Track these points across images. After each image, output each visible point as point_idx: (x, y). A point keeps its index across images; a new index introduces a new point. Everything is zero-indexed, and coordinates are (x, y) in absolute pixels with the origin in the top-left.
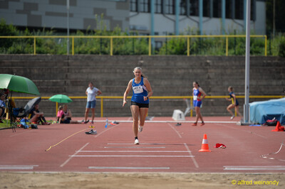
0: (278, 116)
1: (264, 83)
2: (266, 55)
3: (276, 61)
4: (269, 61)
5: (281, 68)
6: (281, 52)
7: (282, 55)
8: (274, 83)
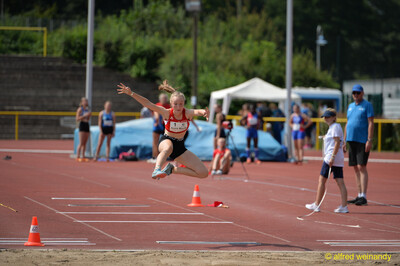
0: (134, 148)
1: (46, 93)
2: (45, 55)
3: (59, 64)
4: (51, 64)
5: (68, 73)
6: (65, 51)
7: (67, 55)
8: (60, 93)
